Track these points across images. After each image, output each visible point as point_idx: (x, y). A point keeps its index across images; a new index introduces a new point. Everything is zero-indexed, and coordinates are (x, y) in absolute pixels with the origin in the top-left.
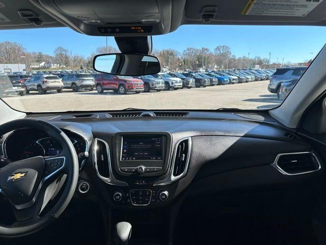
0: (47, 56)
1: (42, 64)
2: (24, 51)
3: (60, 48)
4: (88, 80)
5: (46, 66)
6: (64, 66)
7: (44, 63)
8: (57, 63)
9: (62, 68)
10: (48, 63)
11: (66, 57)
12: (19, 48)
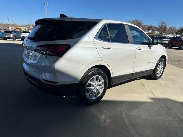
0: (154, 27)
1: (150, 31)
2: (143, 24)
3: (163, 22)
4: (166, 40)
5: (152, 32)
6: (162, 33)
7: (151, 31)
8: (158, 31)
9: (161, 34)
10: (153, 31)
11: (165, 28)
12: (141, 23)
